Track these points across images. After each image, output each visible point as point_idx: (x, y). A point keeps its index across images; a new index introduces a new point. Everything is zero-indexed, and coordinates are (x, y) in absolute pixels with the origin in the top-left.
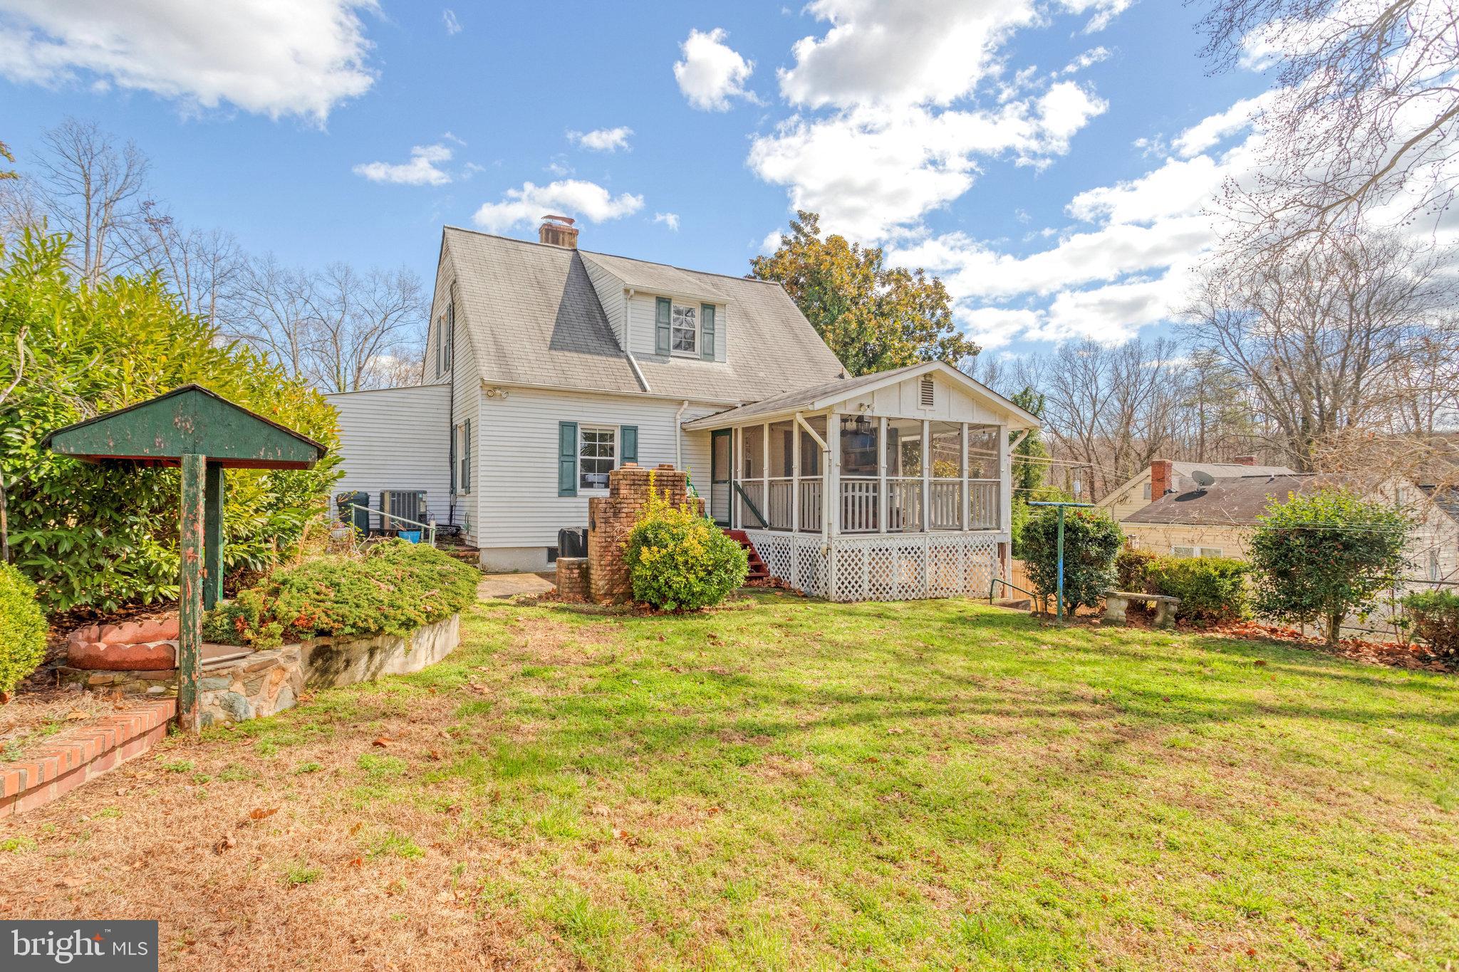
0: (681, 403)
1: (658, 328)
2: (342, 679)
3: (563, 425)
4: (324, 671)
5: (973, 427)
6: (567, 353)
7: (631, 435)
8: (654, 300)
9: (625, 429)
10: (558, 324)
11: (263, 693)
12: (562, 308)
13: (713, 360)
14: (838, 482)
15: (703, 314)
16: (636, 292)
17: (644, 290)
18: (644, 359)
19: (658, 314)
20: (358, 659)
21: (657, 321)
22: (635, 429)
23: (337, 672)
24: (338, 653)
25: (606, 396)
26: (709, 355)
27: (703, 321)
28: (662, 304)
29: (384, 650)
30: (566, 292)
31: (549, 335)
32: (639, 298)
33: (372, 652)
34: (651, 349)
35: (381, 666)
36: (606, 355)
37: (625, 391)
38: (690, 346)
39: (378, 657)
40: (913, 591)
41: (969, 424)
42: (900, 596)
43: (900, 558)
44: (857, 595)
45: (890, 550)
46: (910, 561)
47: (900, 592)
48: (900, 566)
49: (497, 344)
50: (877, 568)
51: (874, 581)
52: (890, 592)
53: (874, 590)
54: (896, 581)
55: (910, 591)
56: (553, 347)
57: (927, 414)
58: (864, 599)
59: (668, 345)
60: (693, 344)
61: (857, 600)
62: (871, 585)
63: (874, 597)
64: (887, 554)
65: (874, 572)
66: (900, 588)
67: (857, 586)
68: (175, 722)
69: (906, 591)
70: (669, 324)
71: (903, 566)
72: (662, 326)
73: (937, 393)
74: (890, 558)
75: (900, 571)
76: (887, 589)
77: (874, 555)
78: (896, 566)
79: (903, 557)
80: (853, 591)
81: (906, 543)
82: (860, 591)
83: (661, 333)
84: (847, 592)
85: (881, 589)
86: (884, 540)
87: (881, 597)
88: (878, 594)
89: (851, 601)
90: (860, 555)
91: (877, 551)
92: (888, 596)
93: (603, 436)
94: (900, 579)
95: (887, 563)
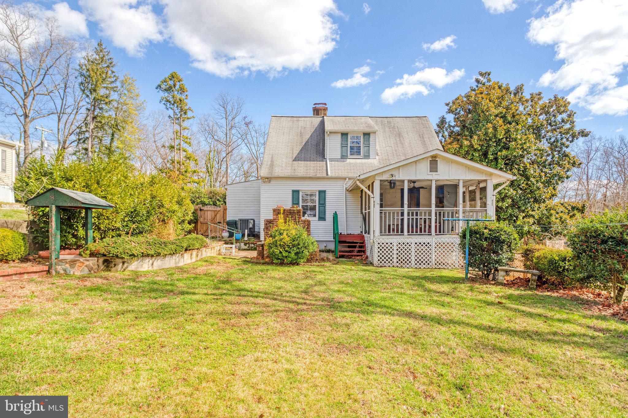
0: (345, 179)
1: (342, 147)
2: (113, 269)
3: (294, 191)
4: (107, 267)
5: (465, 182)
6: (300, 162)
7: (323, 194)
8: (340, 135)
9: (320, 192)
10: (301, 150)
11: (76, 268)
12: (307, 142)
13: (369, 158)
14: (379, 212)
15: (364, 138)
16: (330, 133)
17: (334, 131)
18: (335, 161)
19: (342, 141)
20: (118, 265)
21: (342, 144)
22: (324, 192)
23: (111, 267)
24: (112, 262)
25: (311, 178)
26: (367, 156)
27: (364, 141)
28: (344, 136)
29: (128, 263)
30: (311, 136)
31: (295, 155)
32: (332, 135)
33: (123, 263)
34: (340, 157)
35: (127, 267)
36: (317, 161)
37: (319, 175)
38: (359, 153)
39: (126, 265)
40: (424, 264)
41: (463, 180)
42: (416, 266)
43: (416, 248)
44: (389, 264)
45: (410, 244)
46: (422, 250)
47: (416, 264)
48: (416, 252)
49: (272, 161)
50: (402, 252)
51: (400, 258)
52: (410, 264)
53: (400, 262)
54: (413, 258)
55: (422, 264)
56: (295, 160)
57: (434, 176)
58: (393, 266)
59: (347, 154)
60: (360, 152)
61: (389, 266)
62: (398, 260)
63: (399, 265)
64: (408, 246)
65: (400, 254)
66: (416, 262)
67: (389, 260)
68: (48, 272)
69: (420, 264)
70: (347, 144)
71: (418, 252)
72: (344, 145)
73: (441, 165)
74: (410, 247)
75: (416, 254)
76: (408, 262)
77: (399, 246)
78: (414, 251)
79: (418, 248)
80: (387, 262)
81: (420, 241)
82: (391, 262)
83: (344, 149)
84: (383, 262)
85: (404, 262)
86: (406, 238)
87: (404, 266)
88: (402, 264)
89: (385, 266)
90: (391, 246)
91: (402, 244)
92: (408, 266)
93: (311, 195)
94: (416, 258)
95: (408, 250)
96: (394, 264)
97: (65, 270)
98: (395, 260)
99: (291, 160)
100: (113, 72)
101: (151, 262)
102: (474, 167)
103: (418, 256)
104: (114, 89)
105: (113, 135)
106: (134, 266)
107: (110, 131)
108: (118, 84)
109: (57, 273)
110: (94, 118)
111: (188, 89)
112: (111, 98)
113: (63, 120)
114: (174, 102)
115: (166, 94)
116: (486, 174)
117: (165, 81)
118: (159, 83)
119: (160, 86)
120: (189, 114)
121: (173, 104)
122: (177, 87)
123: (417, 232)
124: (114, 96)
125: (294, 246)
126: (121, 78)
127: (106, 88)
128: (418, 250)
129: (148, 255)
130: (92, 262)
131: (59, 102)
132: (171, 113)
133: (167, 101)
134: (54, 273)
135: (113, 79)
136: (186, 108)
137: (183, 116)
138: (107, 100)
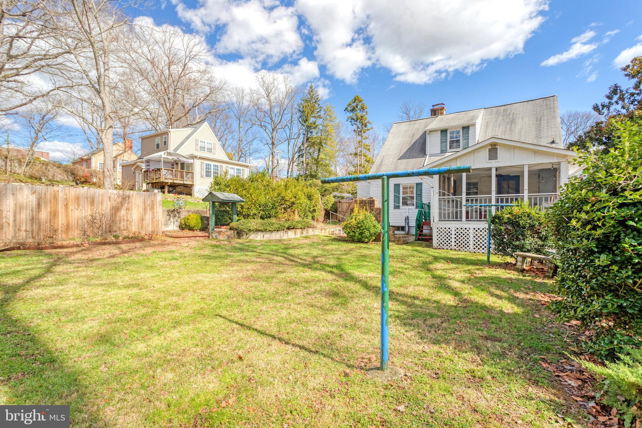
1: (441, 142)
3: (396, 185)
4: (239, 236)
5: (531, 166)
6: (405, 160)
7: (420, 186)
8: (439, 132)
9: (417, 184)
10: (408, 149)
11: (221, 236)
14: (438, 200)
15: (463, 131)
16: (430, 131)
17: (434, 129)
18: (434, 156)
19: (441, 137)
20: (244, 235)
21: (441, 140)
22: (421, 184)
23: (241, 237)
24: (241, 233)
27: (463, 134)
28: (443, 133)
29: (248, 234)
30: (421, 136)
31: (402, 154)
33: (246, 234)
34: (439, 151)
36: (418, 157)
39: (248, 236)
40: (483, 249)
41: (528, 165)
42: (474, 250)
43: (474, 233)
44: (447, 247)
45: (468, 229)
46: (481, 235)
47: (474, 248)
48: (474, 237)
49: (382, 162)
50: (459, 236)
51: (457, 242)
52: (468, 248)
53: (457, 246)
54: (471, 243)
55: (481, 249)
56: (399, 159)
57: (493, 164)
58: (451, 249)
59: (446, 148)
60: (459, 145)
61: (447, 249)
62: (456, 244)
63: (457, 249)
64: (466, 231)
65: (457, 238)
66: (474, 247)
67: (447, 243)
68: (209, 237)
69: (479, 249)
70: (447, 140)
71: (477, 237)
72: (443, 141)
73: (501, 153)
74: (468, 233)
75: (475, 239)
76: (466, 246)
77: (457, 231)
78: (472, 236)
79: (477, 233)
80: (445, 245)
81: (478, 226)
82: (449, 245)
83: (443, 144)
84: (441, 245)
85: (462, 246)
86: (463, 224)
87: (462, 249)
88: (460, 248)
89: (443, 249)
90: (449, 230)
91: (459, 229)
92: (466, 250)
93: (410, 188)
94: (475, 243)
95: (466, 235)
96: (453, 247)
97: (216, 236)
98: (453, 244)
99: (397, 159)
100: (319, 105)
101: (262, 235)
102: (543, 151)
103: (477, 241)
104: (319, 117)
105: (319, 150)
106: (252, 236)
107: (317, 147)
108: (322, 113)
109: (213, 237)
110: (307, 139)
111: (367, 107)
112: (317, 124)
113: (291, 144)
114: (357, 119)
115: (351, 114)
116: (557, 156)
117: (350, 104)
118: (346, 106)
119: (347, 108)
120: (369, 126)
121: (356, 121)
122: (359, 107)
123: (476, 218)
124: (319, 122)
125: (358, 227)
126: (324, 108)
127: (315, 117)
128: (477, 235)
129: (259, 231)
130: (230, 233)
131: (288, 132)
132: (355, 127)
133: (353, 119)
134: (211, 237)
135: (319, 110)
136: (366, 121)
137: (364, 128)
138: (314, 126)
